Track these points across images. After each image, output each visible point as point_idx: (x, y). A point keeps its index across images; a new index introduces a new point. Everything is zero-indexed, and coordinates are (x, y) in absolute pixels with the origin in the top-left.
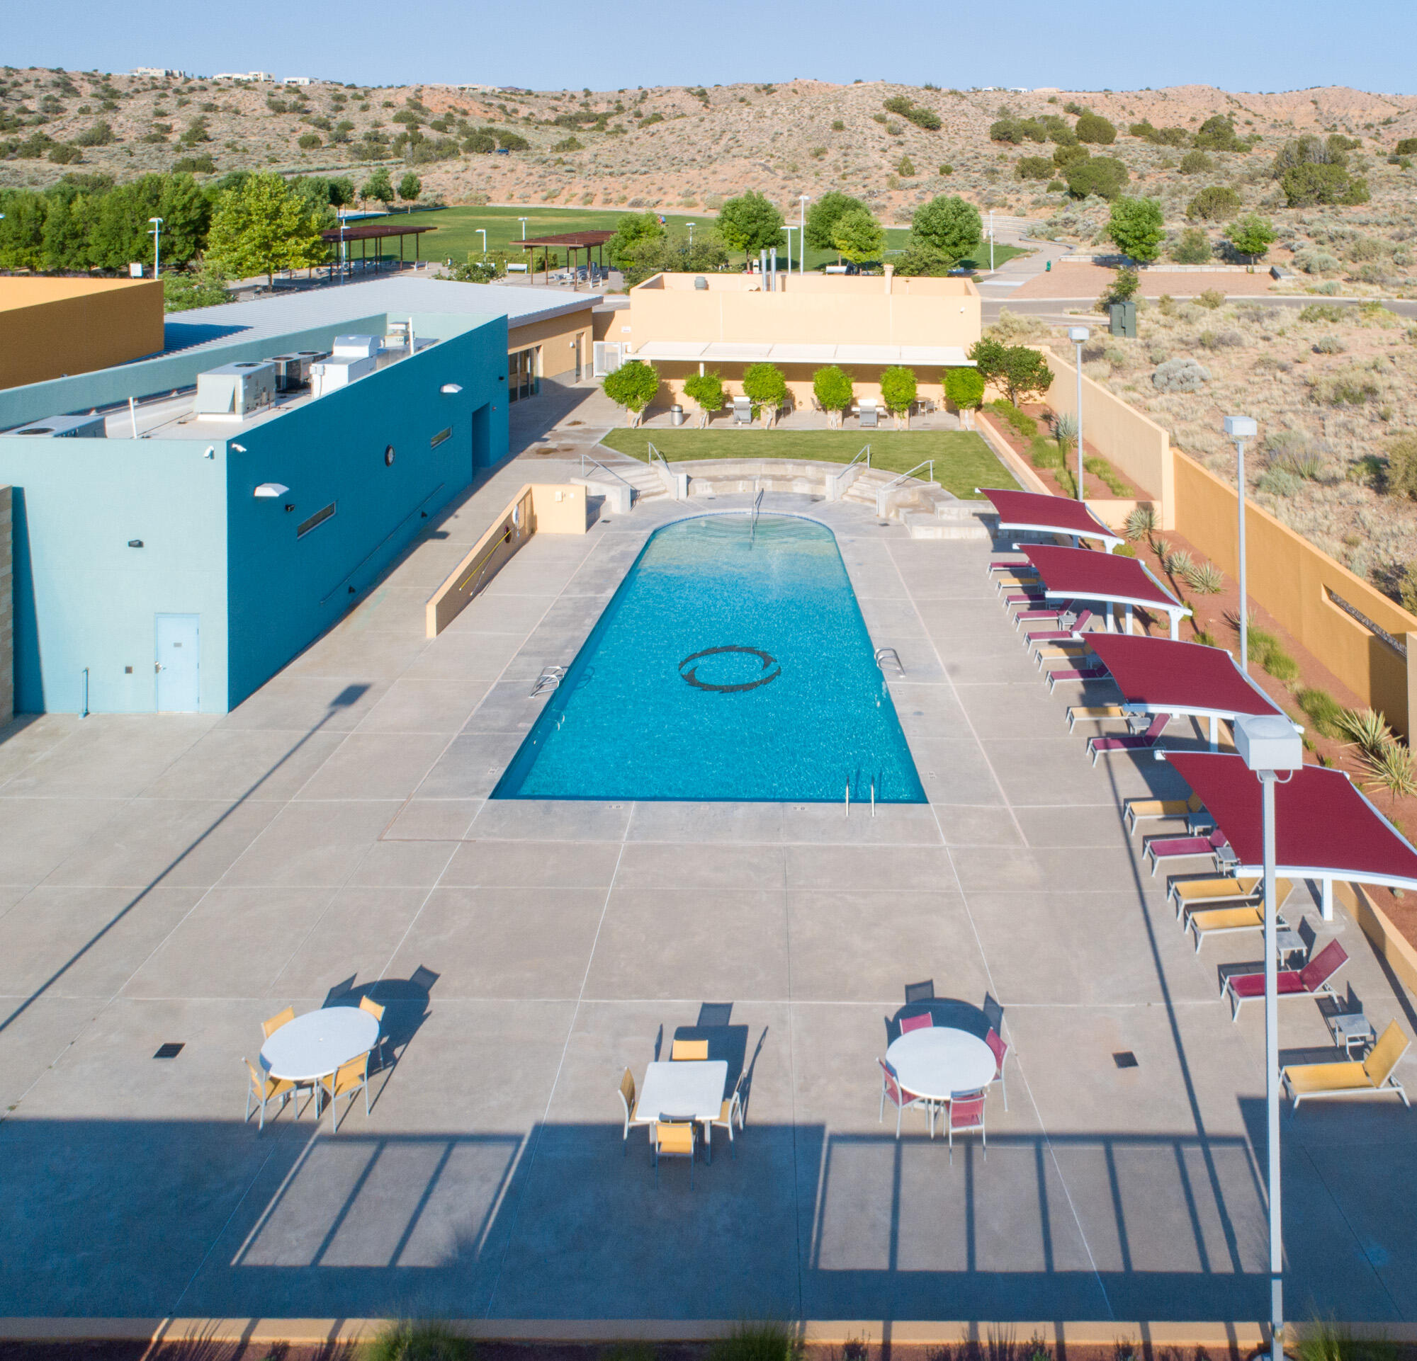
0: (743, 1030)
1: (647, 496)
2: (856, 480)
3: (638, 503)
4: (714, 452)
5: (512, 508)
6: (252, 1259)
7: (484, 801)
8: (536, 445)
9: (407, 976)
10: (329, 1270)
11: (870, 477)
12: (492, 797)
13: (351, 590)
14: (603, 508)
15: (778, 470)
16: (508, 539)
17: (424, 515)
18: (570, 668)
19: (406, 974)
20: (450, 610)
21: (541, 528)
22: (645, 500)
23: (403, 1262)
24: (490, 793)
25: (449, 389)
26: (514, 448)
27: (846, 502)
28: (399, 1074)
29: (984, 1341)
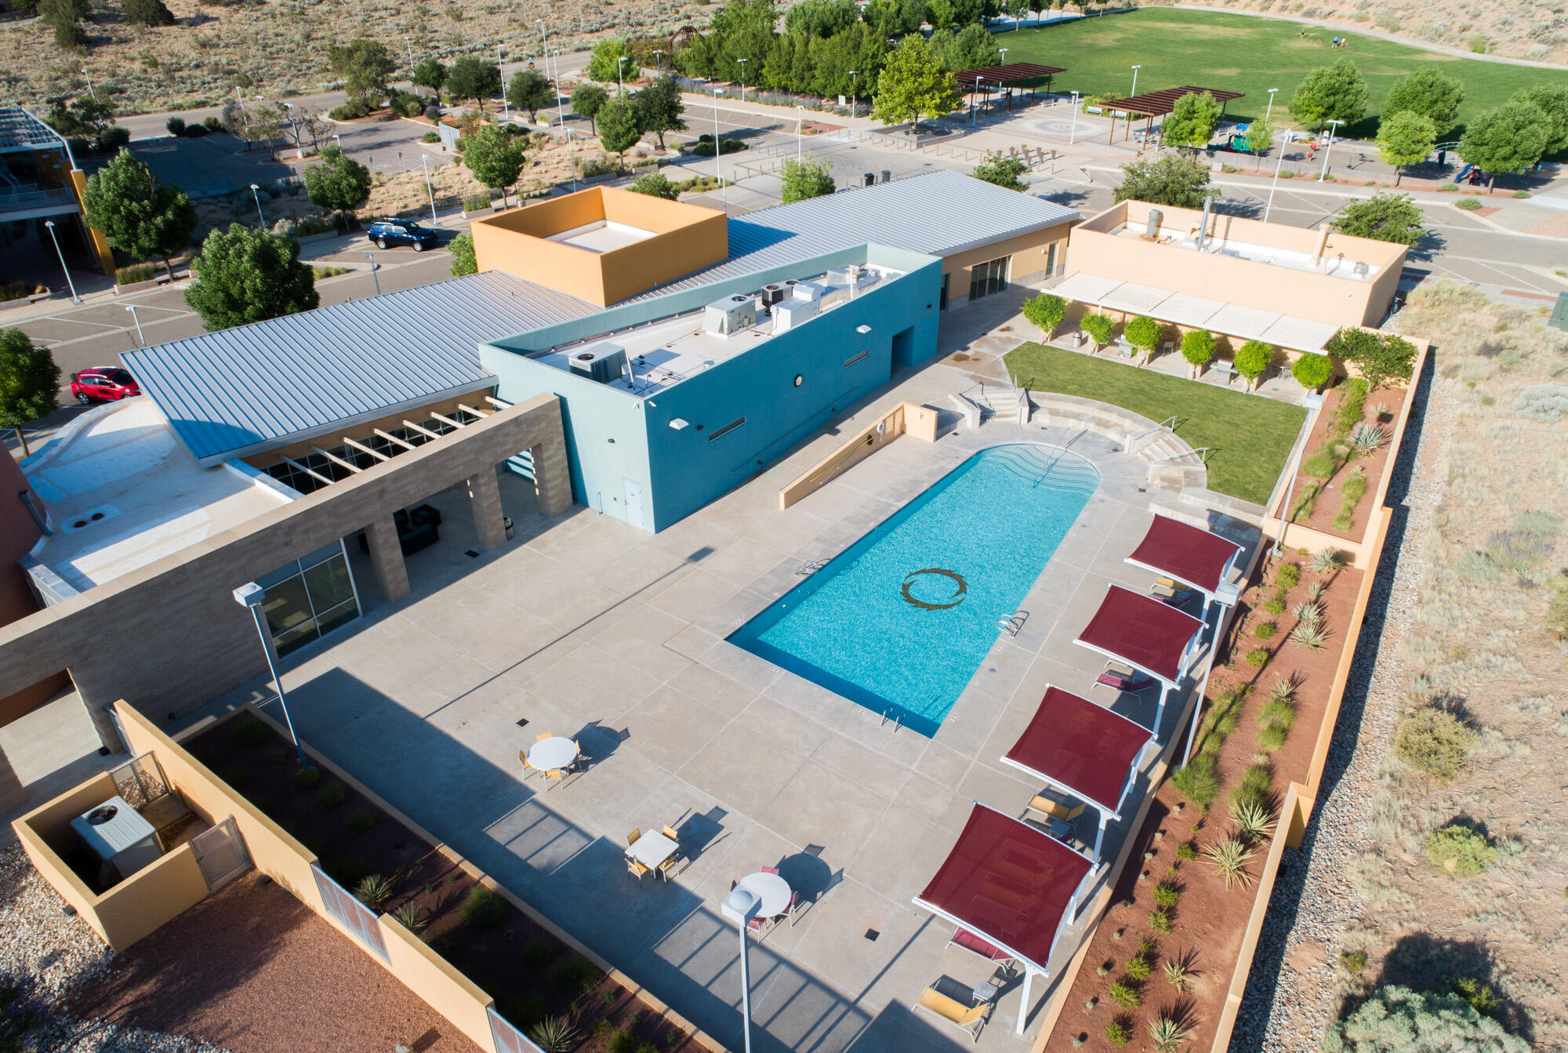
0: (721, 828)
1: (1000, 416)
2: (1155, 441)
3: (989, 422)
4: (1069, 387)
5: (879, 422)
6: (488, 833)
7: (720, 640)
8: (958, 352)
9: (619, 730)
10: (508, 851)
11: (1168, 442)
12: (726, 640)
13: (760, 463)
14: (959, 423)
15: (1105, 416)
16: (870, 443)
17: (833, 410)
18: (832, 561)
20: (793, 498)
21: (908, 431)
22: (996, 420)
23: (529, 862)
24: (726, 636)
25: (863, 329)
26: (938, 353)
27: (1137, 458)
28: (585, 777)
29: (666, 1016)
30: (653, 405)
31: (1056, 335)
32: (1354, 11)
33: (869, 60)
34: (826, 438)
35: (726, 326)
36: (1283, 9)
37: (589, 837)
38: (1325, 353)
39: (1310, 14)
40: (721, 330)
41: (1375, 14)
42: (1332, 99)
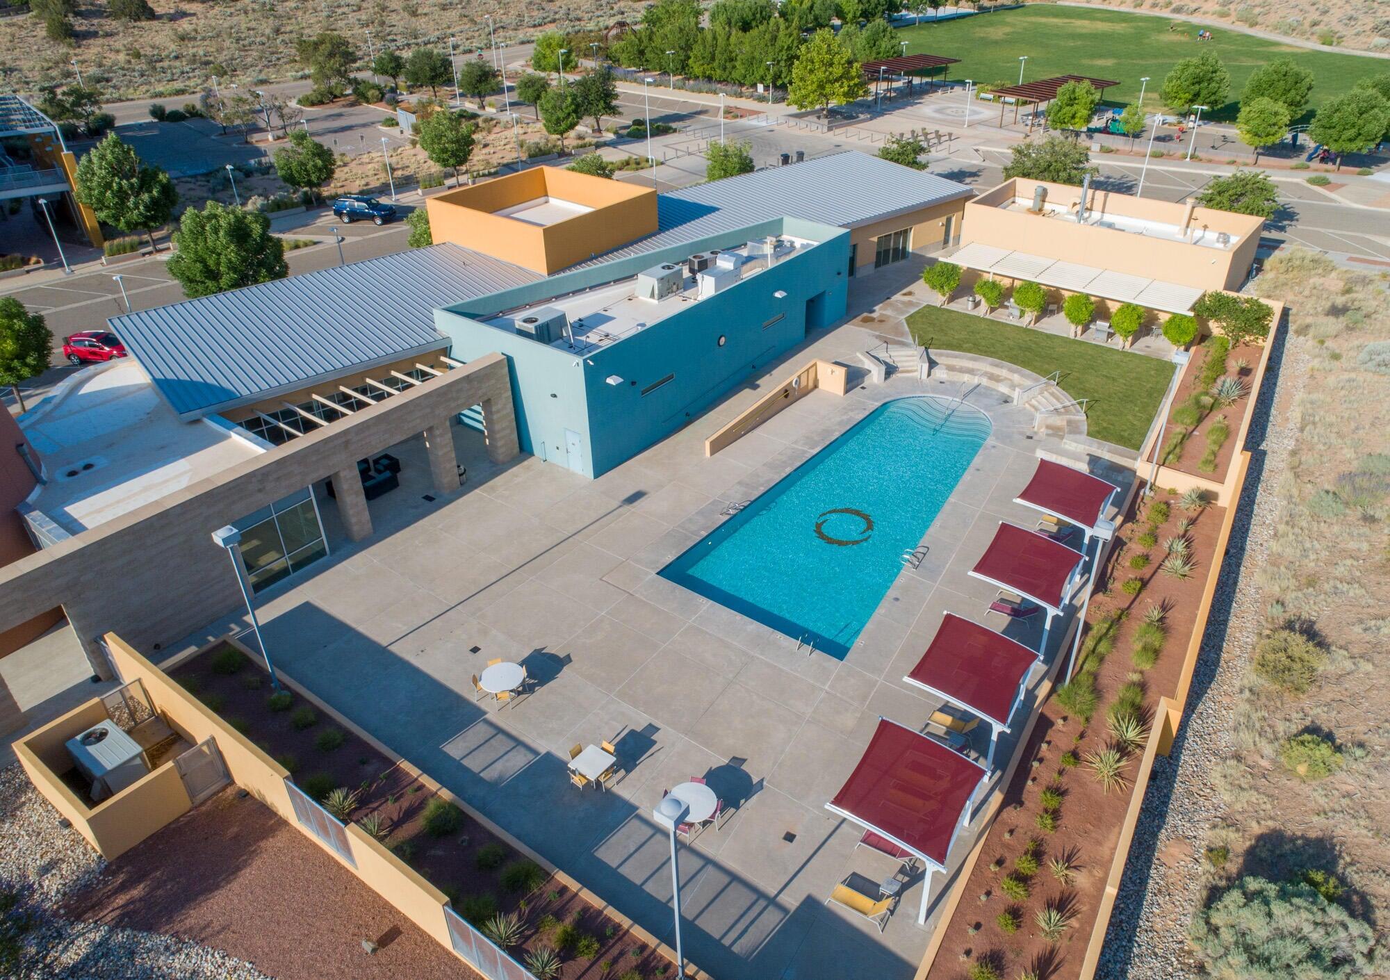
0: (654, 742)
1: (903, 372)
2: (1041, 393)
3: (893, 377)
4: (965, 346)
5: (794, 378)
6: (445, 749)
7: (653, 574)
8: (865, 314)
10: (463, 765)
11: (1052, 394)
12: (658, 574)
13: (687, 414)
14: (866, 378)
15: (996, 371)
16: (786, 396)
17: (754, 367)
18: (752, 502)
19: (562, 655)
20: (717, 446)
21: (821, 386)
22: (900, 375)
23: (481, 775)
24: (658, 570)
25: (778, 295)
26: (847, 316)
27: (1025, 409)
28: (532, 698)
29: (605, 912)
30: (591, 363)
31: (952, 299)
32: (1217, 8)
33: (784, 52)
34: (747, 392)
35: (656, 292)
36: (1154, 5)
37: (535, 753)
38: (1192, 314)
39: (1178, 10)
40: (652, 296)
41: (1235, 10)
42: (1197, 87)
